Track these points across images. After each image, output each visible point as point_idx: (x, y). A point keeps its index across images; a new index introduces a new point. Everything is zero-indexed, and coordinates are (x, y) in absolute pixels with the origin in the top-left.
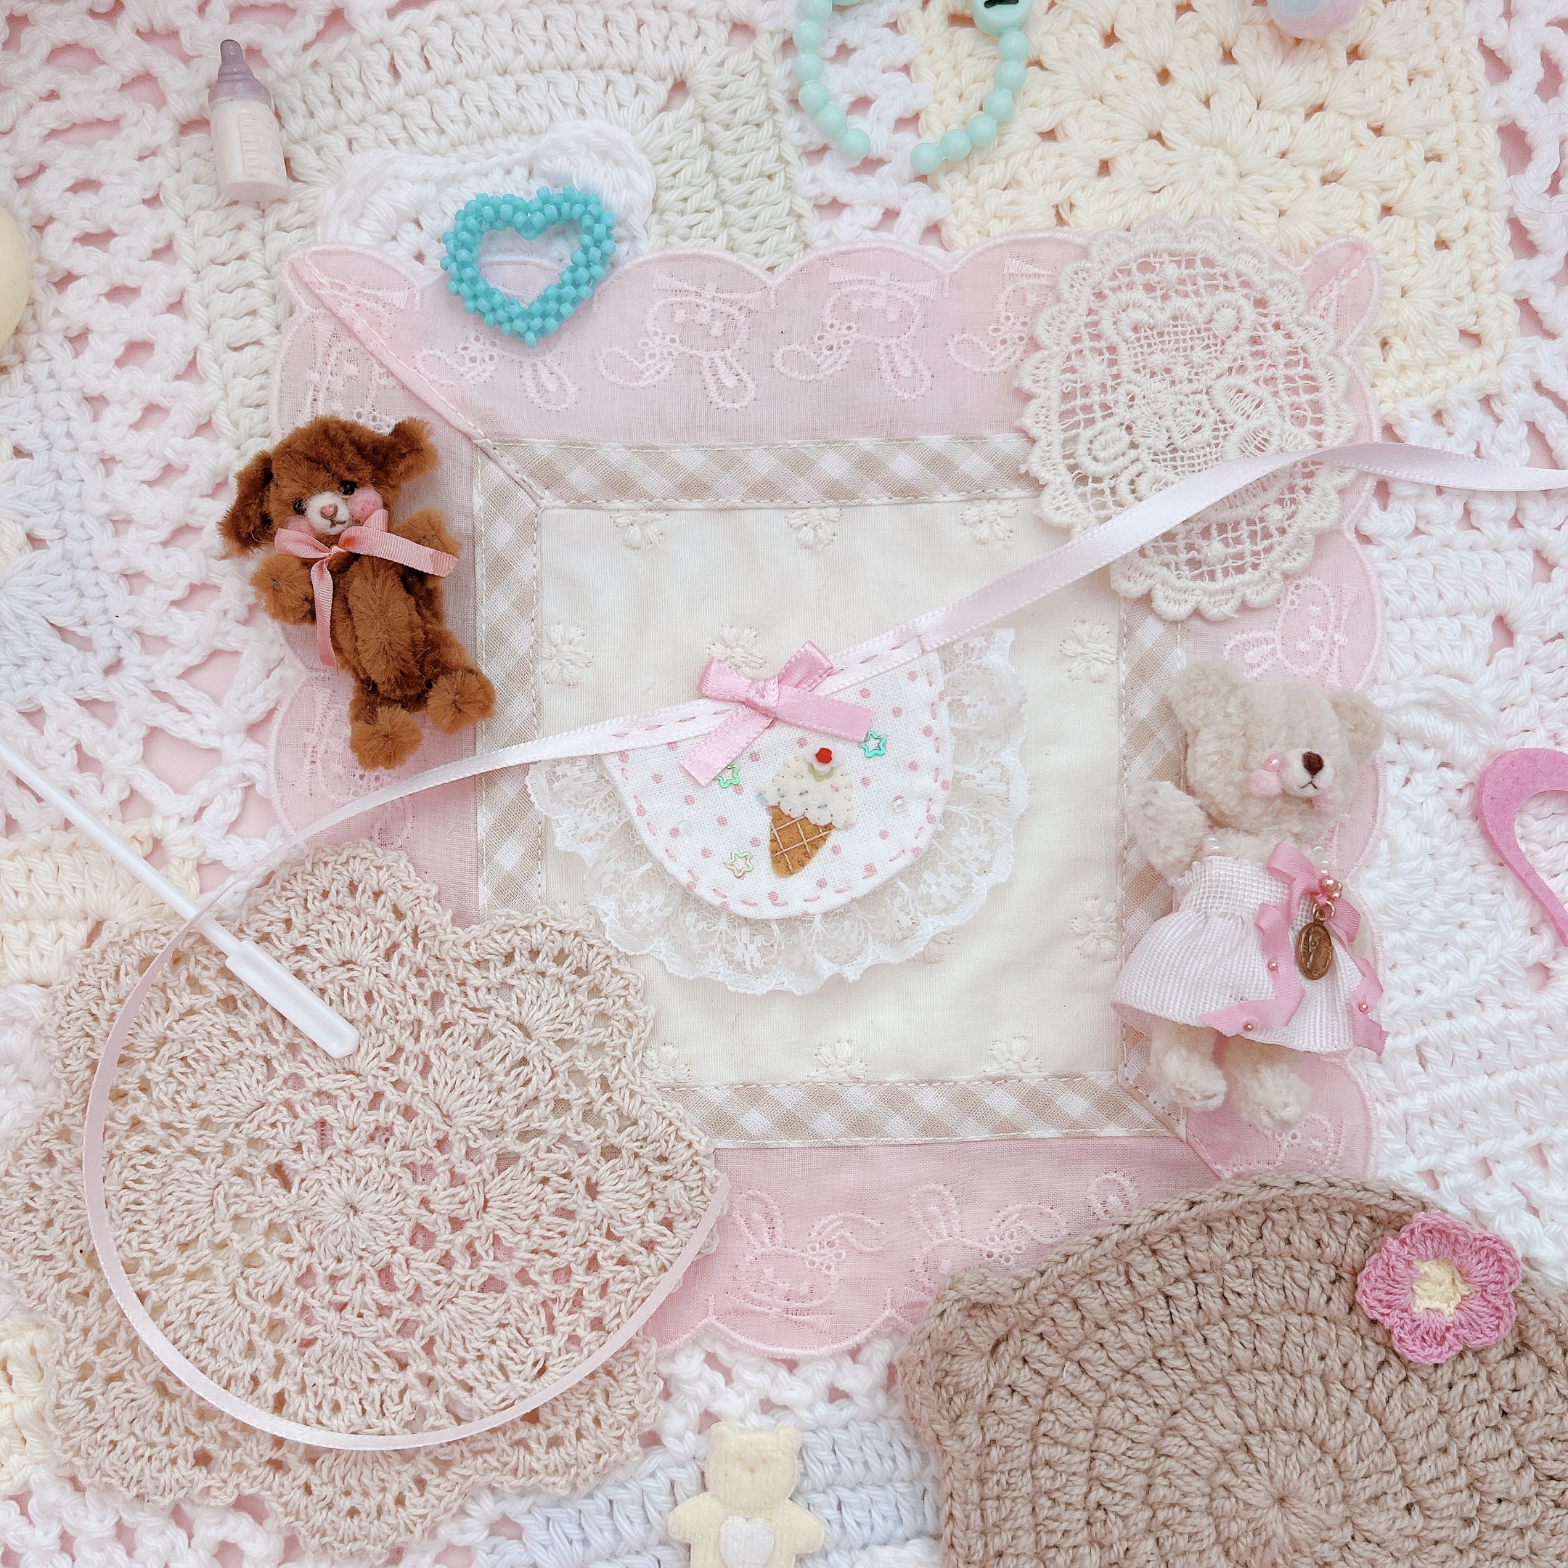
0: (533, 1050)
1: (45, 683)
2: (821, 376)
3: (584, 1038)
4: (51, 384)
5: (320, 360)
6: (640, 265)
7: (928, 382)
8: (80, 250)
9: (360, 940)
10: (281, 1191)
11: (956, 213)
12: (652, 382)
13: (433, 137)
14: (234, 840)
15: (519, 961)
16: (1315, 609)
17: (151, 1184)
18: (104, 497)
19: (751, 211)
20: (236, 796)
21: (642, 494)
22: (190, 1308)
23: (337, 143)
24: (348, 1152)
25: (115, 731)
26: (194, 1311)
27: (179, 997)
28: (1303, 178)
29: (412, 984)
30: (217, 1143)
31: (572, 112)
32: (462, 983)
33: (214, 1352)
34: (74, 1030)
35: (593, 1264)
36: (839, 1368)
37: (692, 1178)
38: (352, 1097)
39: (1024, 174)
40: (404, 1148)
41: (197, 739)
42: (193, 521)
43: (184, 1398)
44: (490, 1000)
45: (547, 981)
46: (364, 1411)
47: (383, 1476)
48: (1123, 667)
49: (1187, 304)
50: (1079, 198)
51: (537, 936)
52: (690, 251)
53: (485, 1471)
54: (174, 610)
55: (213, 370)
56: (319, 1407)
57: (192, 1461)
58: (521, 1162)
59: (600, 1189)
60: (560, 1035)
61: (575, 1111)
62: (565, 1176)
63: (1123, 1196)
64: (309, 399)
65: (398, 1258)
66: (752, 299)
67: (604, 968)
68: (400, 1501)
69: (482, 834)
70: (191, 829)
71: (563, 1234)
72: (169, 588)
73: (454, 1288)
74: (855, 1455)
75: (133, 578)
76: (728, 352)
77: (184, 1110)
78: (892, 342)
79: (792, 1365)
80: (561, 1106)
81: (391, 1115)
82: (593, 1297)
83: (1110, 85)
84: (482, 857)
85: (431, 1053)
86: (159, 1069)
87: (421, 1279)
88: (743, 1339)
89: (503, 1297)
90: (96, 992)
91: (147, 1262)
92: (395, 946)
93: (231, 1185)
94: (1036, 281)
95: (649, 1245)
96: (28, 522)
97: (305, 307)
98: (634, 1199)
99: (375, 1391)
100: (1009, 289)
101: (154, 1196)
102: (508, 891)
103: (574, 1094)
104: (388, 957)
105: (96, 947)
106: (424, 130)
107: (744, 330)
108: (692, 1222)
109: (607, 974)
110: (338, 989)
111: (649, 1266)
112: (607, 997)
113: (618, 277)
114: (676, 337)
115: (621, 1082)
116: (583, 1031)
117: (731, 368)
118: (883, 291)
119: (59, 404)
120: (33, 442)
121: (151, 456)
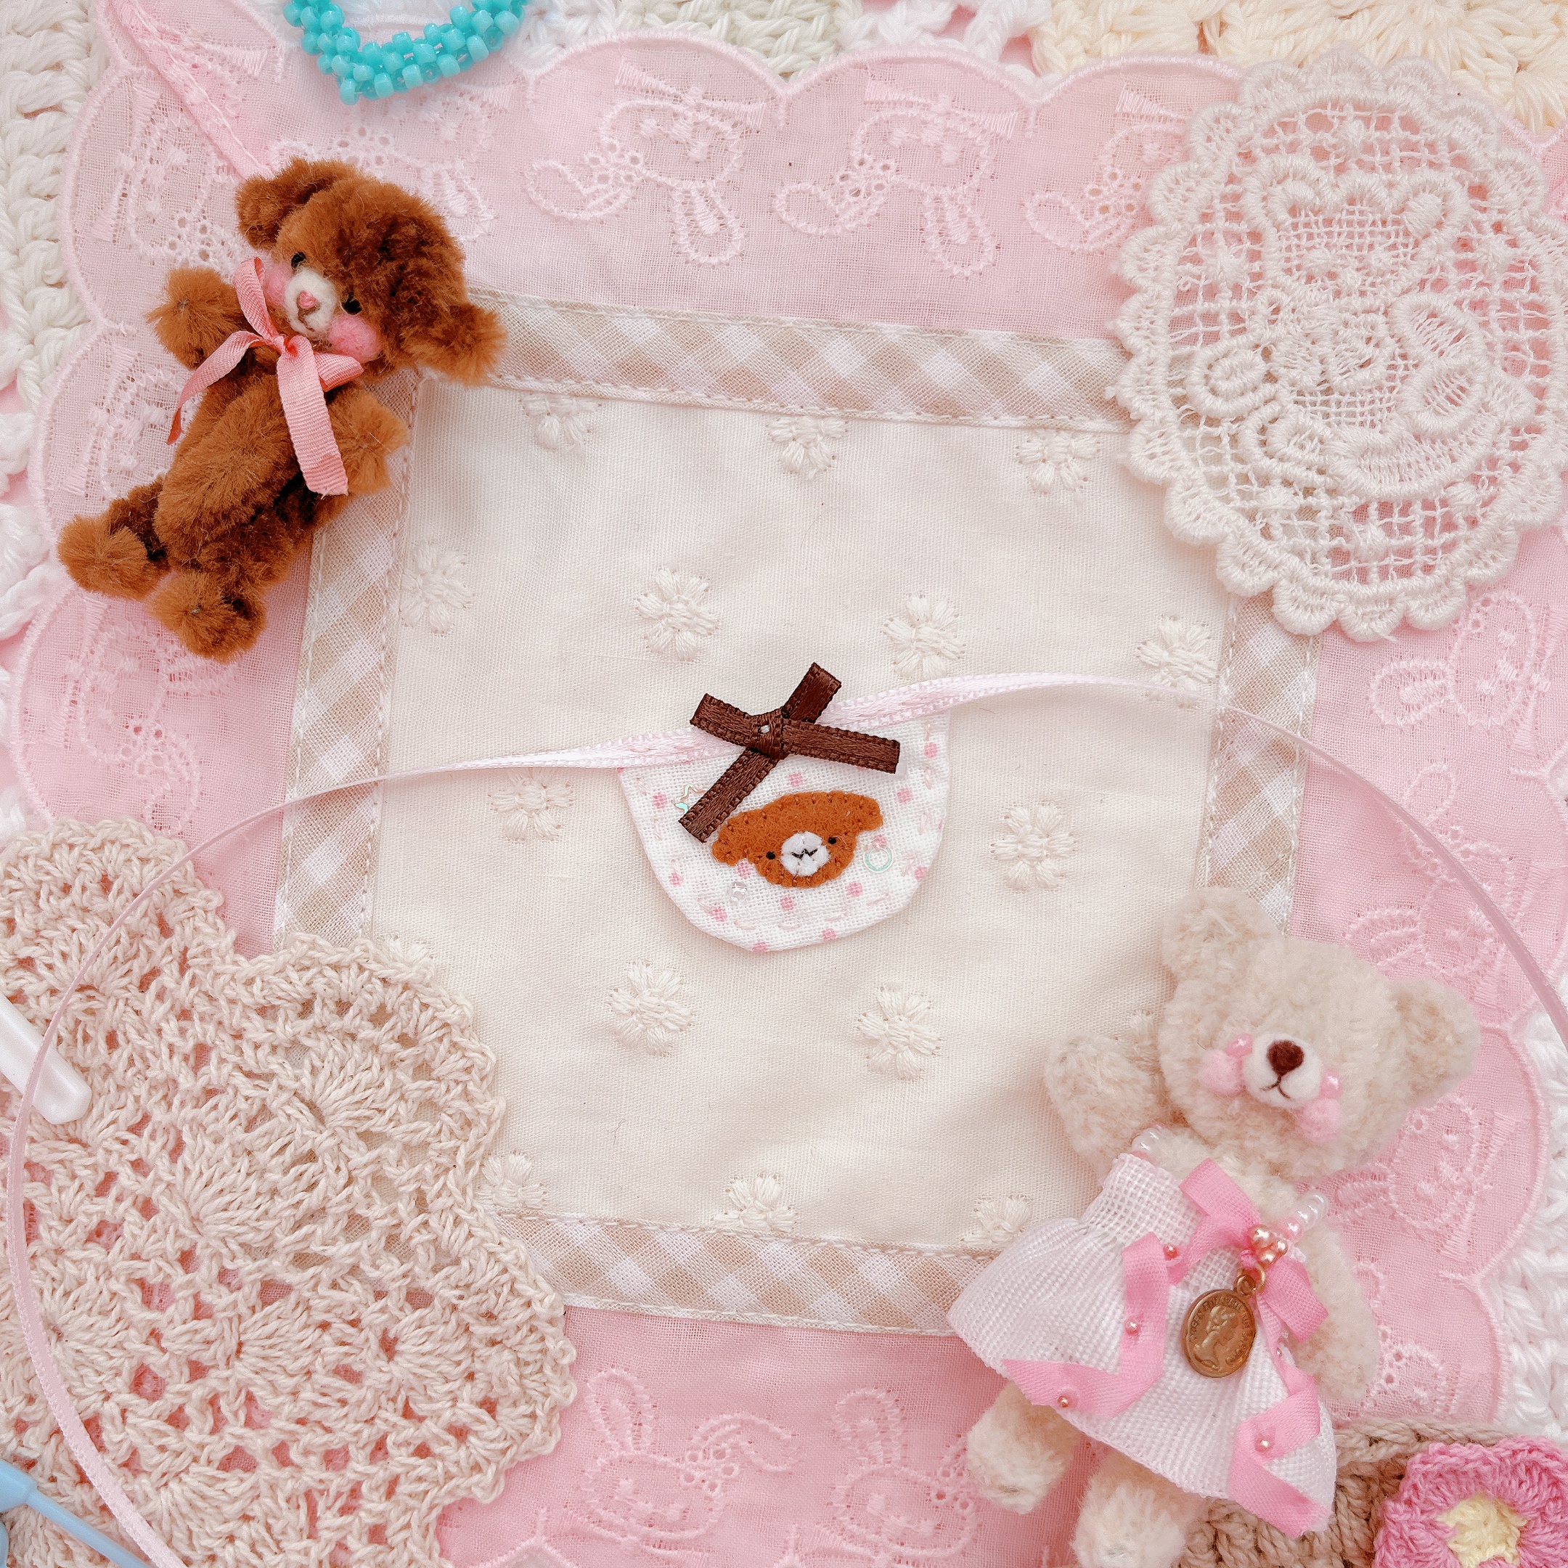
0: (324, 1141)
2: (838, 230)
3: (399, 1134)
5: (137, 140)
6: (598, 48)
7: (990, 254)
9: (107, 959)
11: (1057, 21)
12: (598, 214)
15: (320, 1013)
16: (1508, 637)
21: (564, 372)
24: (59, 1251)
29: (171, 1027)
32: (238, 1036)
35: (379, 1449)
37: (529, 1349)
38: (74, 1177)
40: (135, 1256)
44: (273, 1063)
45: (357, 1047)
48: (1225, 689)
49: (1372, 182)
50: (1235, 14)
51: (349, 982)
52: (672, 35)
58: (293, 1298)
59: (400, 1347)
60: (367, 1124)
61: (374, 1234)
62: (354, 1323)
64: (118, 193)
65: (111, 1408)
66: (753, 111)
67: (440, 1039)
69: (289, 829)
71: (343, 1402)
73: (185, 1460)
76: (711, 185)
78: (945, 193)
80: (356, 1225)
81: (122, 1206)
82: (375, 1496)
84: (285, 862)
85: (185, 1129)
87: (137, 1440)
89: (250, 1479)
94: (1159, 127)
95: (461, 1433)
97: (123, 61)
98: (445, 1368)
100: (1121, 134)
102: (317, 913)
103: (376, 1211)
104: (143, 986)
107: (737, 155)
108: (524, 1409)
109: (442, 1048)
110: (72, 1025)
111: (457, 1463)
112: (439, 1080)
113: (566, 63)
114: (640, 155)
115: (444, 1201)
116: (399, 1123)
117: (713, 207)
118: (939, 120)
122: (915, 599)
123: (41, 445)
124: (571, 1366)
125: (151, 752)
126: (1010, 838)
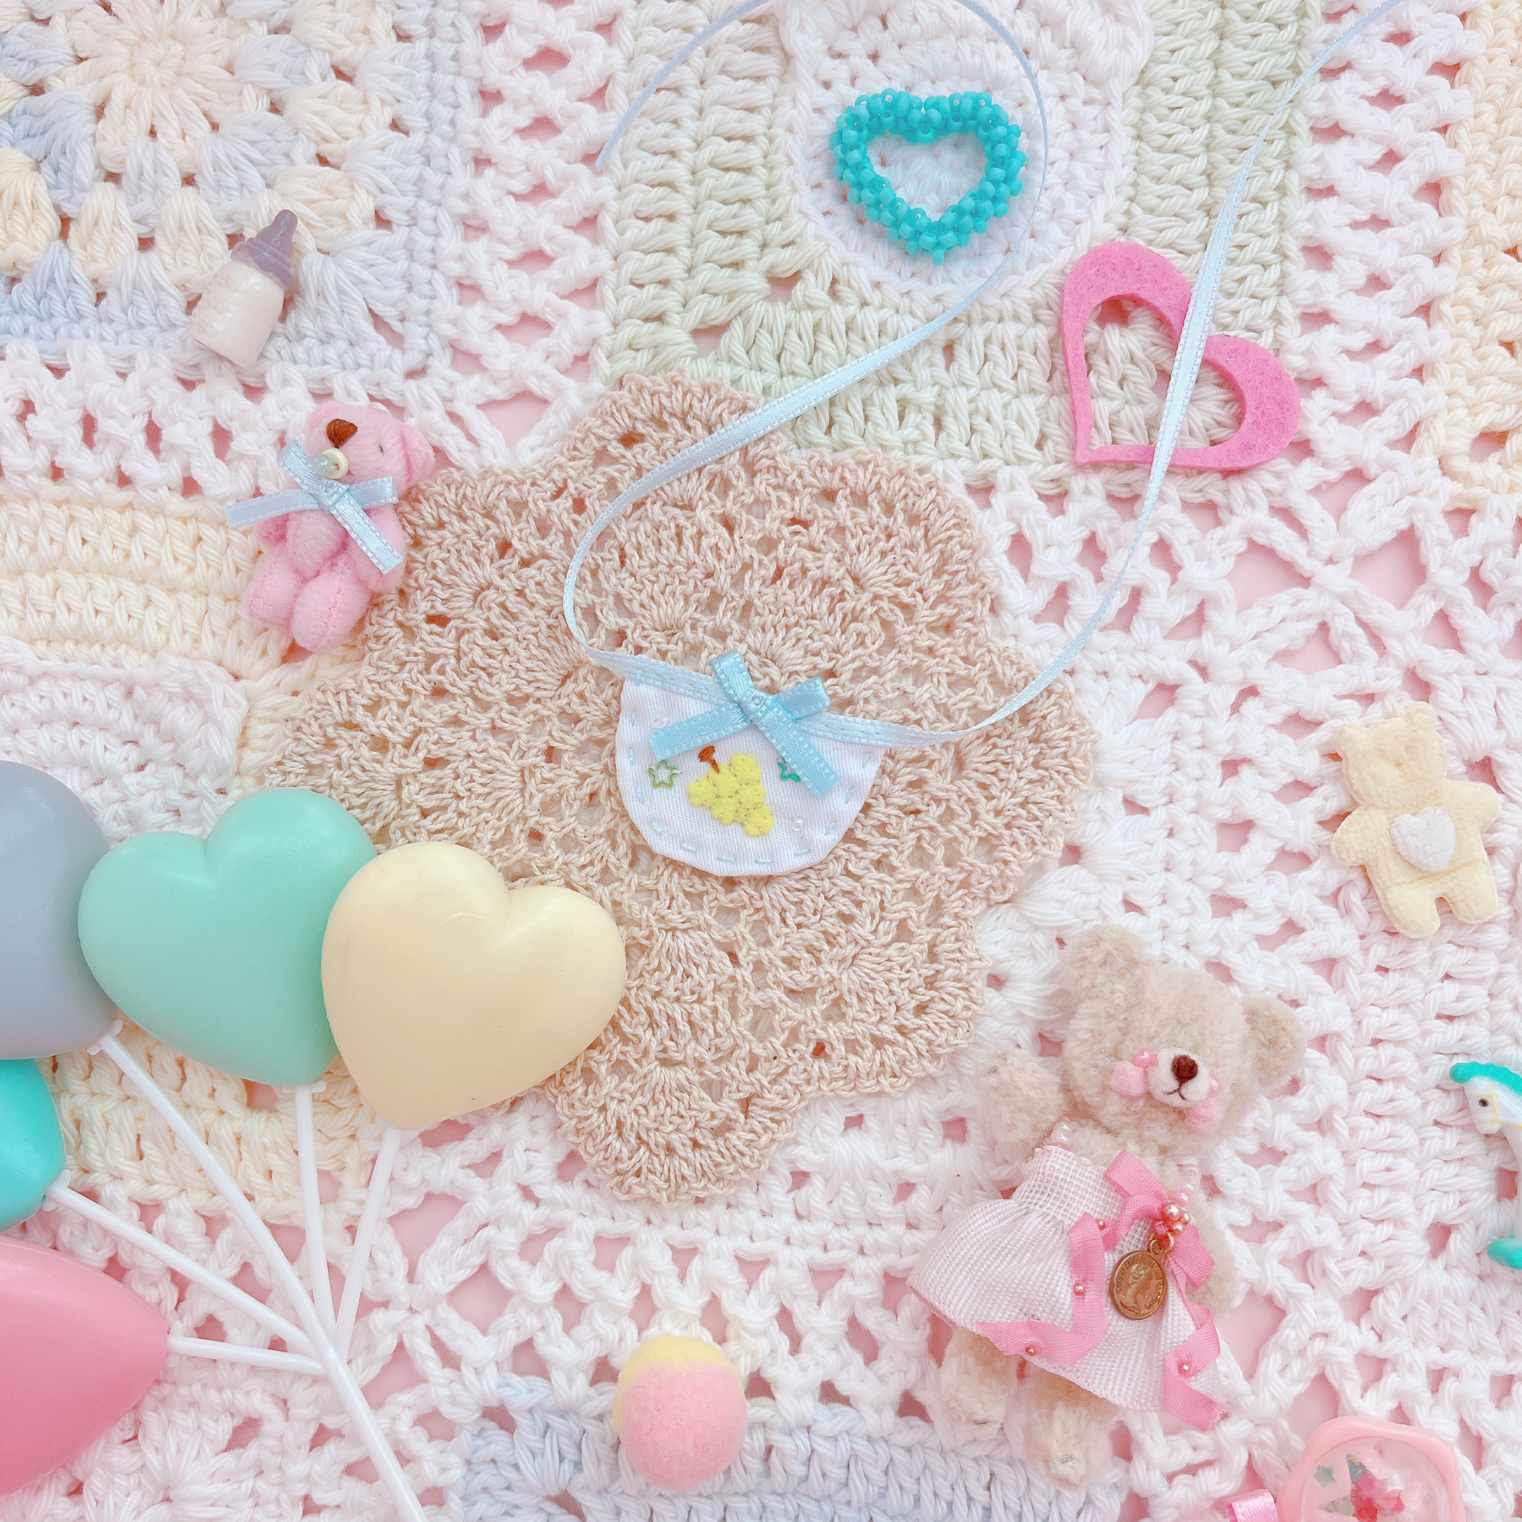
1: (344, 368)
4: (452, 65)
11: (1467, 177)
18: (466, 197)
19: (1242, 113)
42: (548, 249)
54: (499, 336)
55: (621, 101)
72: (501, 310)
74: (909, 1484)
75: (468, 289)
96: (382, 197)
119: (453, 90)
120: (415, 121)
121: (528, 169)
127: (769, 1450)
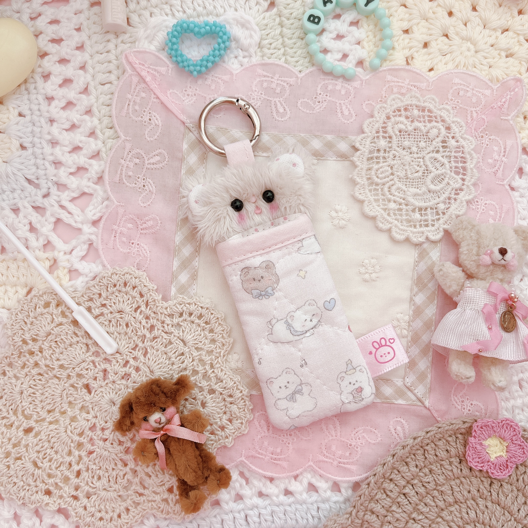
0: (186, 350)
1: (21, 199)
2: (315, 112)
3: (206, 348)
4: (34, 91)
5: (132, 90)
6: (252, 66)
7: (354, 117)
8: (50, 44)
9: (126, 304)
10: (87, 394)
13: (181, 13)
14: (84, 263)
15: (185, 316)
16: (492, 213)
17: (40, 387)
18: (49, 133)
19: (294, 50)
20: (86, 247)
22: (49, 435)
23: (147, 14)
24: (114, 382)
25: (44, 219)
26: (50, 436)
27: (58, 318)
28: (499, 54)
29: (144, 322)
30: (64, 374)
31: (233, 9)
32: (163, 322)
33: (56, 452)
34: (17, 326)
36: (290, 482)
37: (241, 404)
38: (117, 362)
39: (396, 45)
40: (134, 382)
41: (74, 224)
42: (80, 145)
43: (43, 468)
44: (172, 330)
45: (194, 325)
46: (109, 480)
47: (114, 506)
50: (416, 55)
51: (192, 308)
52: (271, 62)
53: (152, 508)
54: (71, 176)
55: (94, 91)
56: (93, 477)
57: (44, 493)
59: (206, 405)
60: (197, 345)
61: (200, 375)
62: (193, 399)
63: (403, 427)
64: (127, 104)
66: (292, 81)
67: (216, 322)
68: (119, 516)
69: (174, 268)
70: (68, 257)
72: (70, 168)
74: (293, 516)
75: (57, 164)
76: (281, 99)
77: (54, 361)
78: (342, 102)
79: (271, 480)
80: (194, 372)
81: (131, 369)
83: (431, 15)
84: (174, 277)
85: (148, 348)
86: (47, 344)
88: (254, 467)
90: (27, 313)
91: (35, 416)
92: (139, 307)
93: (69, 390)
94: (397, 83)
95: (223, 428)
96: (21, 140)
97: (129, 71)
98: (218, 410)
99: (114, 473)
100: (387, 86)
101: (40, 391)
102: (182, 290)
103: (200, 368)
104: (136, 310)
105: (29, 297)
106: (178, 11)
107: (288, 92)
108: (239, 421)
109: (217, 325)
110: (116, 321)
111: (221, 436)
112: (215, 333)
113: (244, 70)
114: (263, 93)
115: (218, 365)
116: (205, 345)
117: (282, 105)
118: (340, 84)
119: (37, 99)
120: (26, 112)
121: (68, 120)
122: (337, 206)
123: (107, 169)
124: (252, 409)
125: (136, 249)
126: (363, 268)
127: (246, 517)
